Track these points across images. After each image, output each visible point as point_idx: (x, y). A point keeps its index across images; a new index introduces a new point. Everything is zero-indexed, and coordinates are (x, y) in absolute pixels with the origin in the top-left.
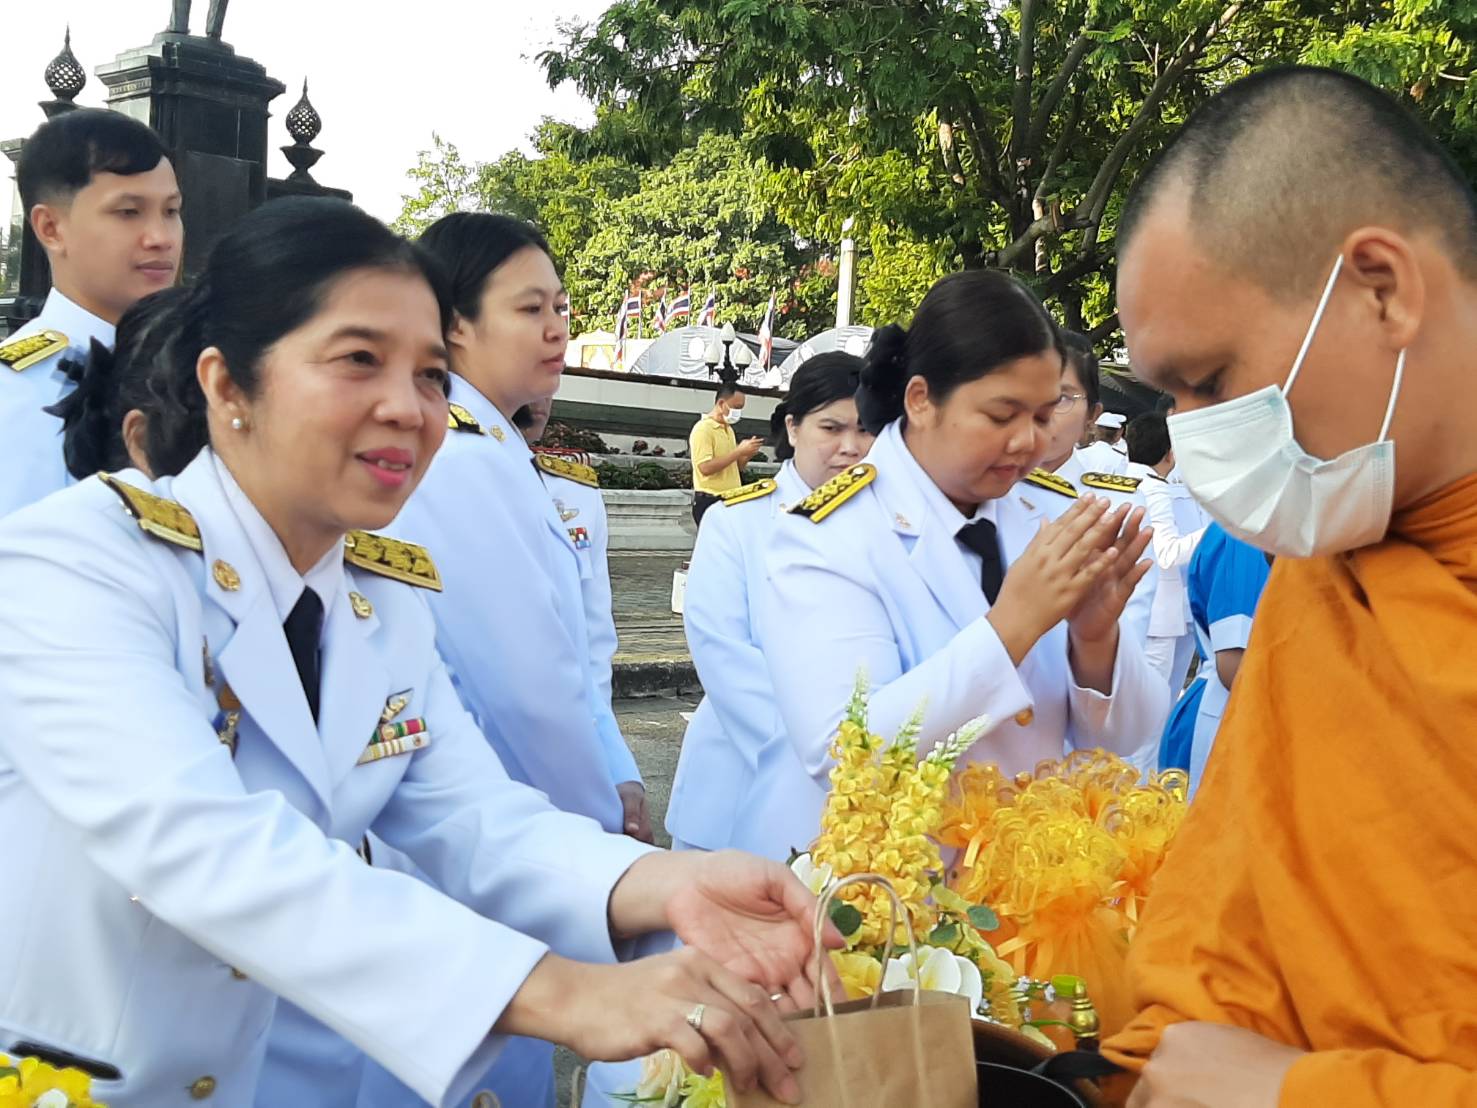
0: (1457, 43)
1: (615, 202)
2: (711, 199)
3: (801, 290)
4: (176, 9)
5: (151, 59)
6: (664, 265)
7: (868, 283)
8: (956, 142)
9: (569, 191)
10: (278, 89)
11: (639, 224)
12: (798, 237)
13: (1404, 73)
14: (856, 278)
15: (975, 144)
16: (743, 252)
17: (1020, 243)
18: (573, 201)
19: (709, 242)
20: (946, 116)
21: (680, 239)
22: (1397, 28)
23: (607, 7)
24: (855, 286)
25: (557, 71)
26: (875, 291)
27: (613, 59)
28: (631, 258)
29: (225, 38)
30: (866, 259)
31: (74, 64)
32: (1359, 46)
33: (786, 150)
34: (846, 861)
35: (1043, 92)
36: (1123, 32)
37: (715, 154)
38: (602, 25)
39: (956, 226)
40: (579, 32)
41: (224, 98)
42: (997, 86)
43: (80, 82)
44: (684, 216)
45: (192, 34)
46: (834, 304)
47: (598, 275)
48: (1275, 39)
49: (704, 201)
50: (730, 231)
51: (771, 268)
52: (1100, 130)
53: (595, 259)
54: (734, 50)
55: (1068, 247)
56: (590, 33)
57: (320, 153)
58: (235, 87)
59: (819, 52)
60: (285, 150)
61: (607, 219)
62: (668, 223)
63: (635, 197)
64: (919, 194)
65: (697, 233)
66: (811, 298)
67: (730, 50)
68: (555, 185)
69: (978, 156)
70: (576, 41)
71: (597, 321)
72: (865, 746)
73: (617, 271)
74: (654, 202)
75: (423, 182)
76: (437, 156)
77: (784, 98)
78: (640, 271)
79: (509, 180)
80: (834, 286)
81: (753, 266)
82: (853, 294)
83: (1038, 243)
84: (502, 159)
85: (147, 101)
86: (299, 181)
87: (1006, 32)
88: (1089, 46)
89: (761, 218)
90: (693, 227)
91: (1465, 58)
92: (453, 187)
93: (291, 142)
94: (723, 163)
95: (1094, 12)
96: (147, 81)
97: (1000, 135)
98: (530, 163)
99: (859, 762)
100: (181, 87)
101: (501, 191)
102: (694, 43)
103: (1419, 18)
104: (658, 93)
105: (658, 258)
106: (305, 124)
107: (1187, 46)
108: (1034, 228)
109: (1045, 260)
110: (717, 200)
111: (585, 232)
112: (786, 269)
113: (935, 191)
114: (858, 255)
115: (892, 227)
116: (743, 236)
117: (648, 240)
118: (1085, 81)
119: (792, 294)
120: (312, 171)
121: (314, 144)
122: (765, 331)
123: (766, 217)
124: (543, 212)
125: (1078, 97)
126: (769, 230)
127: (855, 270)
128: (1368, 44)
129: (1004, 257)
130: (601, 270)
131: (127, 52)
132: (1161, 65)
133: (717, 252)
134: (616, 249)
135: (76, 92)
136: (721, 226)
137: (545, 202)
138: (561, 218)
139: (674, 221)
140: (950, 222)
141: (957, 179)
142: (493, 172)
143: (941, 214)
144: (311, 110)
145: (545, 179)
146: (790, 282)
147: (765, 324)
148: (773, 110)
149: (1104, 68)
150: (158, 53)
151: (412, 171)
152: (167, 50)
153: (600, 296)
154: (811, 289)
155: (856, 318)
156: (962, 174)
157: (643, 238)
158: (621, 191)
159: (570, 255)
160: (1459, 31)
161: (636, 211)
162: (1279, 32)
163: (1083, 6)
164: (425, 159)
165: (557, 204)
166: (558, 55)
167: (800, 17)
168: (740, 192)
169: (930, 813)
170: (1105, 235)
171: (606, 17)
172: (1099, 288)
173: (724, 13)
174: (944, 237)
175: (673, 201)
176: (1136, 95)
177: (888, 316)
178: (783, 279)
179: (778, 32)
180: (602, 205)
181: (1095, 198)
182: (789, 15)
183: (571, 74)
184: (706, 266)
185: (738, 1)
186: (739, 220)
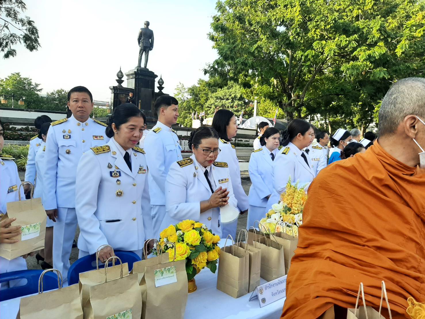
0: (370, 64)
1: (212, 94)
2: (230, 93)
3: (247, 109)
4: (139, 63)
5: (135, 72)
6: (222, 105)
7: (259, 108)
8: (277, 83)
9: (204, 92)
10: (156, 76)
11: (217, 98)
12: (246, 99)
13: (361, 70)
14: (257, 107)
15: (281, 84)
16: (236, 103)
17: (289, 101)
18: (205, 94)
19: (230, 101)
20: (275, 78)
21: (225, 100)
22: (359, 62)
23: (214, 61)
24: (257, 109)
25: (206, 72)
26: (261, 109)
27: (215, 70)
28: (215, 104)
29: (147, 68)
30: (259, 104)
31: (122, 73)
32: (352, 65)
33: (247, 85)
34: (288, 202)
35: (293, 74)
36: (308, 63)
37: (231, 85)
38: (214, 63)
39: (278, 98)
40: (210, 65)
41: (147, 78)
42: (284, 72)
43: (123, 76)
44: (225, 96)
45: (142, 67)
46: (253, 112)
47: (209, 107)
48: (336, 63)
49: (229, 93)
50: (234, 99)
51: (241, 105)
52: (304, 80)
53: (209, 104)
54: (237, 67)
55: (298, 102)
56: (212, 65)
57: (164, 88)
58: (149, 76)
59: (252, 67)
60: (158, 87)
61: (211, 97)
62: (222, 98)
63: (216, 93)
64: (270, 92)
65: (228, 99)
66: (249, 111)
67: (236, 68)
68: (201, 91)
69: (281, 86)
70: (209, 67)
71: (209, 116)
72: (291, 186)
73: (213, 106)
74: (220, 94)
75: (178, 91)
76: (180, 86)
77: (246, 76)
78: (217, 106)
79: (193, 90)
80: (253, 108)
81: (238, 105)
82: (257, 110)
83: (293, 101)
84: (192, 86)
85: (134, 79)
86: (160, 93)
87: (287, 63)
88: (302, 66)
89: (239, 96)
90: (227, 98)
91: (372, 67)
92: (183, 92)
93: (159, 86)
94: (232, 86)
95: (303, 60)
96: (134, 76)
97: (285, 81)
98: (197, 87)
99: (290, 189)
100: (140, 77)
101: (192, 92)
102: (230, 66)
103: (364, 60)
104: (223, 75)
105: (221, 104)
106: (161, 82)
107: (320, 65)
108: (292, 99)
109: (294, 104)
110: (231, 93)
111: (207, 100)
112: (244, 106)
113: (273, 92)
114: (258, 103)
115: (265, 98)
116: (236, 100)
117: (219, 101)
118: (301, 71)
119: (245, 110)
120: (162, 91)
121: (163, 86)
122: (241, 117)
123: (240, 96)
124: (199, 96)
125: (300, 74)
126: (241, 98)
127: (257, 105)
128: (354, 65)
129: (286, 104)
130: (210, 106)
131: (131, 70)
132: (315, 68)
133: (231, 103)
134: (213, 103)
135: (122, 78)
136: (232, 98)
137: (200, 94)
138: (202, 97)
139: (223, 97)
140: (276, 97)
141: (278, 90)
142: (190, 89)
143: (275, 96)
144: (162, 80)
145: (200, 90)
146: (245, 108)
147: (241, 116)
148: (244, 78)
149: (305, 70)
150: (136, 71)
151: (176, 89)
152: (138, 70)
153: (210, 111)
154: (249, 109)
155: (257, 115)
156: (278, 88)
157: (217, 100)
158: (213, 92)
159: (204, 104)
160: (371, 62)
161: (216, 95)
162: (337, 62)
163: (301, 59)
164: (178, 87)
165: (202, 94)
166: (206, 69)
167: (250, 61)
168: (236, 91)
169: (300, 195)
170: (305, 99)
171: (214, 62)
172: (304, 109)
173: (236, 62)
174: (275, 100)
175: (223, 94)
176: (310, 73)
177: (263, 114)
178: (244, 107)
179: (246, 65)
180: (210, 94)
181: (304, 93)
182: (248, 61)
183: (208, 73)
184: (229, 105)
185: (239, 59)
186: (235, 97)
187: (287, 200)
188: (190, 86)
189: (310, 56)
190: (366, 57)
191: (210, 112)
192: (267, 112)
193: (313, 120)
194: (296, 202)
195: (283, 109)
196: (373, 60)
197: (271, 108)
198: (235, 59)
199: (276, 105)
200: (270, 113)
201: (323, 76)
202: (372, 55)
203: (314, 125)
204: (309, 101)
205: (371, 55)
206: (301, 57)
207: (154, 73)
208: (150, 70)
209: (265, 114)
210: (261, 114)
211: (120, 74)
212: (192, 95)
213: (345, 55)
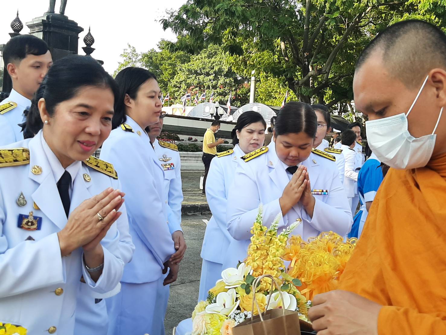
0: (437, 19)
1: (183, 65)
2: (212, 64)
3: (239, 92)
4: (51, 5)
5: (43, 20)
6: (198, 84)
7: (258, 90)
8: (286, 47)
9: (169, 62)
10: (81, 30)
11: (190, 71)
12: (238, 76)
14: (255, 88)
15: (292, 49)
16: (222, 80)
17: (305, 78)
18: (170, 64)
19: (211, 77)
20: (283, 40)
21: (202, 76)
22: (419, 14)
23: (181, 6)
24: (255, 91)
25: (166, 25)
26: (261, 92)
27: (183, 21)
28: (187, 82)
29: (65, 14)
30: (259, 83)
31: (20, 22)
33: (235, 49)
34: (256, 265)
35: (312, 33)
36: (336, 15)
37: (213, 51)
38: (180, 11)
39: (286, 73)
40: (173, 13)
41: (64, 32)
42: (298, 31)
43: (21, 27)
44: (204, 69)
45: (55, 13)
46: (249, 96)
47: (177, 87)
48: (382, 17)
49: (210, 65)
50: (218, 74)
51: (230, 85)
52: (329, 44)
53: (177, 82)
55: (320, 79)
56: (176, 14)
57: (94, 49)
58: (68, 29)
59: (245, 20)
60: (83, 48)
61: (180, 70)
62: (199, 71)
63: (189, 63)
64: (275, 63)
65: (208, 74)
66: (242, 94)
67: (218, 19)
68: (165, 60)
69: (293, 52)
70: (172, 16)
71: (177, 101)
72: (261, 230)
73: (183, 86)
74: (195, 65)
75: (125, 58)
76: (129, 51)
77: (234, 34)
78: (190, 86)
79: (151, 58)
80: (249, 91)
81: (225, 84)
82: (255, 93)
83: (311, 78)
84: (149, 51)
85: (42, 33)
87: (301, 14)
88: (326, 19)
89: (227, 70)
91: (440, 23)
92: (134, 60)
93: (85, 46)
94: (216, 53)
95: (328, 9)
96: (42, 27)
97: (299, 45)
98: (157, 53)
99: (260, 235)
100: (52, 29)
101: (148, 61)
102: (207, 17)
103: (426, 11)
104: (196, 32)
105: (196, 82)
106: (89, 40)
107: (356, 19)
108: (310, 74)
109: (313, 83)
110: (214, 64)
111: (173, 74)
112: (235, 85)
113: (280, 62)
114: (256, 81)
115: (267, 73)
116: (221, 75)
118: (325, 30)
119: (236, 93)
120: (91, 55)
121: (92, 47)
122: (229, 104)
123: (229, 70)
124: (161, 67)
125: (323, 34)
126: (229, 74)
127: (255, 86)
129: (300, 82)
130: (178, 85)
131: (36, 18)
132: (348, 25)
133: (214, 80)
134: (183, 79)
135: (20, 30)
136: (215, 72)
137: (162, 65)
138: (166, 69)
139: (201, 71)
140: (284, 71)
141: (286, 59)
142: (146, 56)
143: (281, 69)
144: (91, 36)
145: (162, 58)
146: (236, 90)
147: (228, 102)
148: (231, 37)
149: (331, 25)
150: (45, 19)
151: (122, 55)
152: (48, 18)
153: (178, 93)
154: (242, 92)
155: (255, 100)
156: (288, 57)
157: (191, 76)
158: (183, 62)
159: (169, 81)
160: (437, 15)
161: (189, 68)
162: (383, 15)
163: (325, 6)
164: (125, 51)
165: (166, 65)
166: (166, 20)
167: (239, 9)
168: (221, 62)
169: (281, 250)
170: (331, 76)
171: (181, 9)
172: (329, 92)
173: (216, 8)
174: (282, 76)
175: (200, 65)
176: (340, 34)
177: (265, 100)
178: (234, 89)
179: (233, 14)
180: (179, 66)
181: (328, 65)
182: (236, 9)
183: (170, 26)
184: (210, 84)
185: (221, 5)
186: (220, 70)
187: (254, 261)
188: (146, 51)
189: (340, 2)
190: (430, 7)
191: (179, 95)
192: (271, 96)
193: (345, 111)
194: (271, 266)
195: (295, 91)
196: (440, 11)
197: (278, 91)
198: (214, 4)
199: (284, 85)
200: (276, 98)
201: (361, 40)
202: (439, 3)
203: (346, 119)
204: (337, 78)
205: (437, 3)
206: (325, 4)
207: (76, 24)
208: (69, 19)
209: (268, 100)
210: (262, 99)
211: (17, 24)
212: (150, 66)
213: (395, 4)
